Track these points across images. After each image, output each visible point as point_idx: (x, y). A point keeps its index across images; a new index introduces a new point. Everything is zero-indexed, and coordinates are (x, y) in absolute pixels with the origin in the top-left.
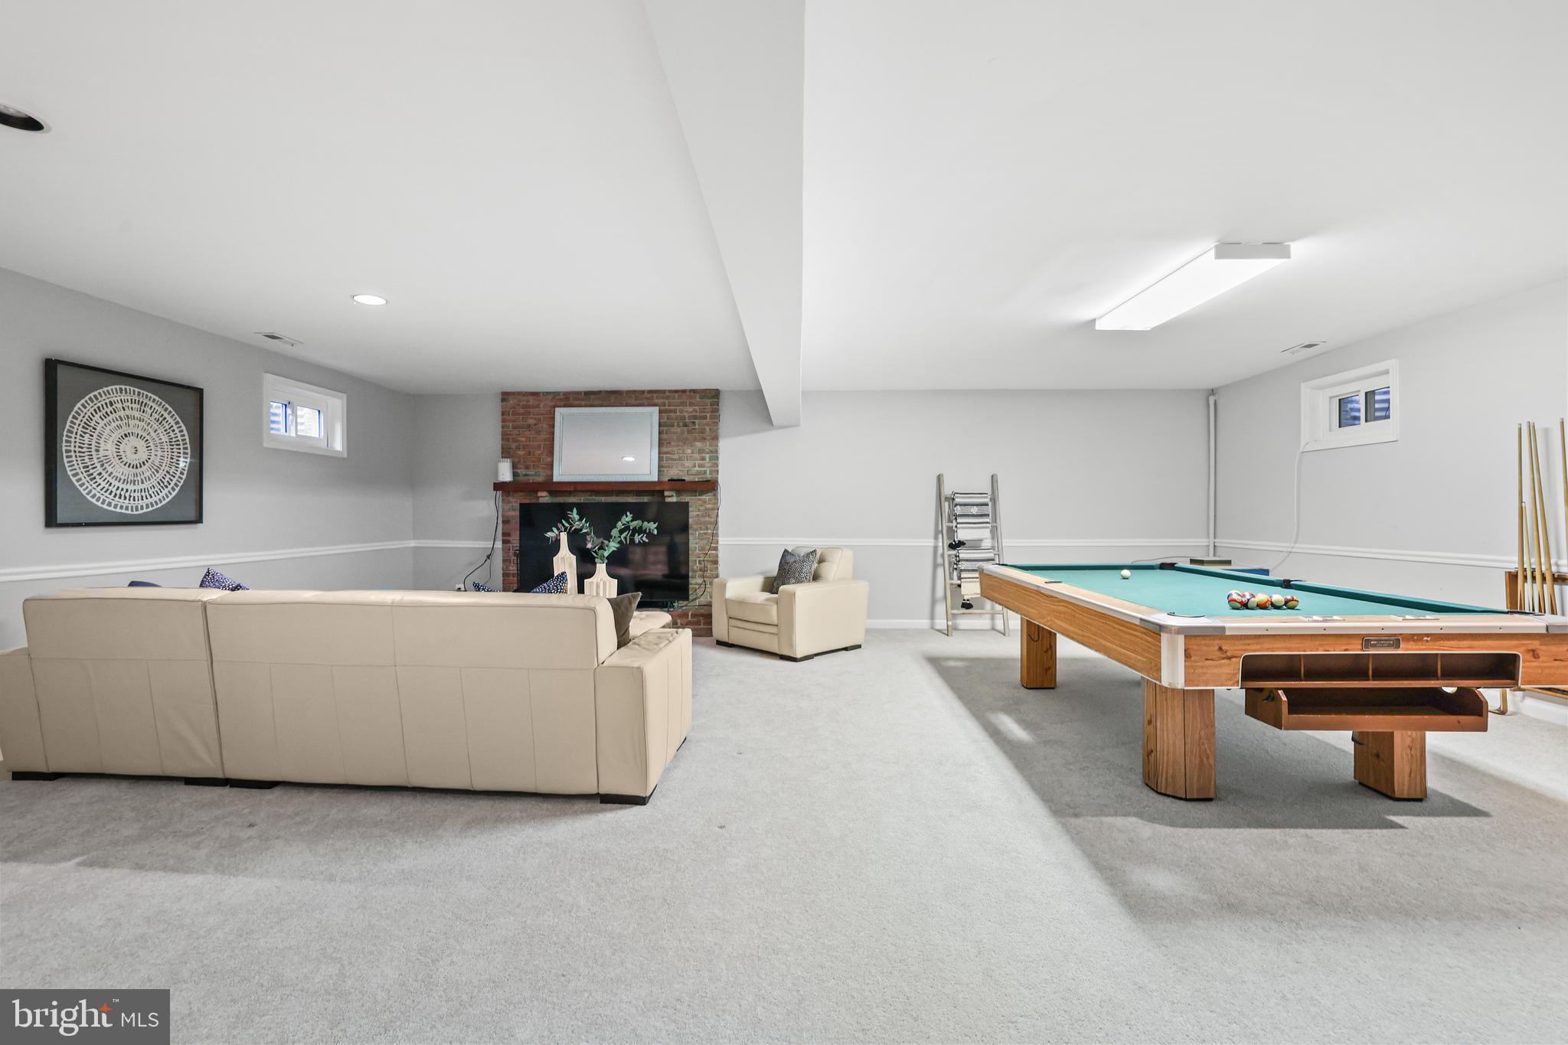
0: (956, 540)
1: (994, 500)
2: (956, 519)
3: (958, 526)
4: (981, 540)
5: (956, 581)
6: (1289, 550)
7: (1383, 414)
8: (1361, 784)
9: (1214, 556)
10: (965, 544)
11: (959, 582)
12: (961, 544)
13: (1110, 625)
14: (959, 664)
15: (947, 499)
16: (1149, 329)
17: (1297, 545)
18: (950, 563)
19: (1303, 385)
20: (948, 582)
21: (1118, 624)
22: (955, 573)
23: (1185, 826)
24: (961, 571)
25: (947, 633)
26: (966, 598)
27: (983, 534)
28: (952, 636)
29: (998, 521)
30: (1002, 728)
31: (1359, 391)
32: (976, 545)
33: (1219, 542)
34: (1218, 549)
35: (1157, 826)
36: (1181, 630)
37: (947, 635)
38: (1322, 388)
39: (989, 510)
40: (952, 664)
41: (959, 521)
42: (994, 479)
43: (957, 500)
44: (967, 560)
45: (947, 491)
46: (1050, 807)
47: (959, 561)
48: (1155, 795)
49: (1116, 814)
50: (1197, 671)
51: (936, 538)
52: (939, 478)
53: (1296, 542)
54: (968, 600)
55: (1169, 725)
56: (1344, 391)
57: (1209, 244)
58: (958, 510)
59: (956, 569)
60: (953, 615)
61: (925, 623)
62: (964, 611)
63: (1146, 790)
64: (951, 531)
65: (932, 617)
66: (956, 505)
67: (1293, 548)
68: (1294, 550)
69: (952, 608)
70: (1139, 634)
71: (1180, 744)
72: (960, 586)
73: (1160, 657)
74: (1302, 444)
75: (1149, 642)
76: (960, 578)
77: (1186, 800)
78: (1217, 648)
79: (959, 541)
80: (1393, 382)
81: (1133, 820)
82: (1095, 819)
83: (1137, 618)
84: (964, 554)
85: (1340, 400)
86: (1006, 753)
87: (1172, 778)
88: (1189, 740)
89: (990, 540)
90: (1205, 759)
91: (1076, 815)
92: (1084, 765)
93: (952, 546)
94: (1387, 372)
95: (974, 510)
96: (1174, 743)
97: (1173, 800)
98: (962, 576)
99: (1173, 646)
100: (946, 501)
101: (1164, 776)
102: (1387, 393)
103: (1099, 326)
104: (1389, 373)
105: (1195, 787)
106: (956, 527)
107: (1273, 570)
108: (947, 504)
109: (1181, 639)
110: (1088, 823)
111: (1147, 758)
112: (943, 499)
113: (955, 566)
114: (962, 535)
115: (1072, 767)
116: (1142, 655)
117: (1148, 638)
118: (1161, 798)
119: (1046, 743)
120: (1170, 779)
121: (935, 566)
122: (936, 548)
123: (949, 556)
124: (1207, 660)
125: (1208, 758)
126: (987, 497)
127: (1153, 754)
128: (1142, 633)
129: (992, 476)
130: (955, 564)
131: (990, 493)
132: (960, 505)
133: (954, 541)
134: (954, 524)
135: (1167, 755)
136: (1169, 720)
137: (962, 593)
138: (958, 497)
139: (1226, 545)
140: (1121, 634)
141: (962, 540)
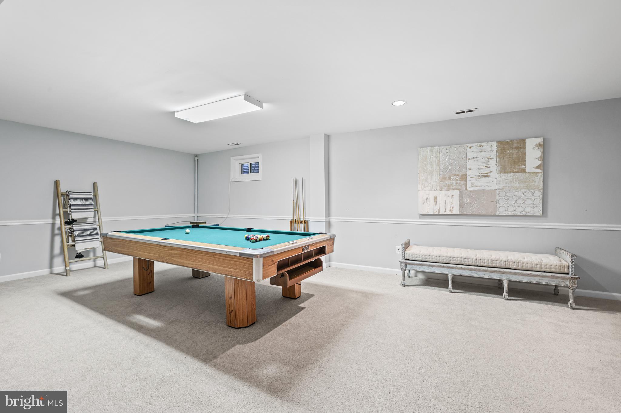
0: (70, 219)
1: (96, 196)
2: (70, 207)
3: (72, 211)
4: (87, 219)
5: (71, 243)
6: (227, 217)
7: (256, 171)
8: (284, 297)
9: (197, 220)
10: (77, 221)
11: (73, 243)
12: (74, 221)
13: (216, 258)
14: (86, 292)
15: (63, 195)
16: (196, 123)
17: (229, 215)
18: (66, 233)
19: (231, 158)
20: (66, 244)
21: (222, 256)
22: (70, 239)
23: (257, 339)
24: (76, 236)
25: (66, 273)
26: (79, 252)
27: (89, 215)
28: (70, 275)
29: (98, 208)
30: (141, 323)
31: (248, 163)
32: (83, 221)
33: (199, 215)
34: (198, 218)
35: (248, 344)
36: (261, 256)
37: (66, 276)
38: (237, 160)
39: (92, 202)
40: (82, 293)
41: (72, 208)
42: (95, 185)
43: (71, 196)
44: (79, 230)
45: (63, 189)
46: (201, 359)
47: (73, 231)
48: (235, 330)
49: (230, 348)
50: (266, 272)
51: (54, 218)
52: (57, 183)
53: (229, 214)
54: (80, 253)
55: (240, 297)
56: (243, 162)
57: (242, 93)
58: (72, 202)
59: (71, 236)
60: (70, 263)
61: (46, 271)
62: (78, 259)
63: (231, 329)
64: (66, 214)
65: (51, 266)
66: (70, 199)
67: (228, 216)
68: (228, 217)
69: (69, 260)
70: (238, 260)
71: (245, 303)
72: (74, 246)
73: (252, 269)
74: (231, 179)
75: (245, 263)
76: (74, 241)
77: (248, 327)
78: (271, 261)
79: (73, 220)
80: (260, 161)
81: (238, 346)
82: (224, 355)
83: (238, 253)
84: (76, 227)
85: (242, 165)
86: (155, 338)
87: (242, 319)
88: (248, 301)
89: (93, 219)
90: (253, 307)
91: (215, 357)
92: (198, 328)
93: (67, 223)
94: (258, 157)
95: (83, 202)
96: (243, 304)
97: (243, 329)
98: (76, 240)
99: (258, 263)
100: (62, 196)
101: (239, 319)
102: (258, 164)
103: (177, 115)
104: (259, 158)
105: (250, 320)
106: (71, 211)
107: (220, 224)
108: (62, 198)
109: (261, 259)
110: (222, 359)
111: (229, 315)
112: (60, 195)
113: (70, 234)
114: (75, 216)
115: (193, 331)
116: (239, 269)
117: (244, 261)
118: (239, 330)
119: (171, 323)
120: (241, 320)
121: (53, 235)
122: (53, 225)
123: (65, 228)
124: (269, 266)
125: (254, 306)
126: (91, 195)
127: (233, 312)
128: (239, 259)
129: (94, 184)
130: (70, 233)
131: (92, 191)
132: (73, 199)
133: (69, 219)
134: (69, 209)
135: (240, 311)
136: (240, 295)
137: (76, 250)
138: (71, 194)
139: (202, 216)
140: (225, 261)
141: (74, 219)
